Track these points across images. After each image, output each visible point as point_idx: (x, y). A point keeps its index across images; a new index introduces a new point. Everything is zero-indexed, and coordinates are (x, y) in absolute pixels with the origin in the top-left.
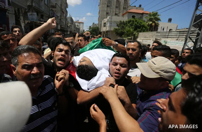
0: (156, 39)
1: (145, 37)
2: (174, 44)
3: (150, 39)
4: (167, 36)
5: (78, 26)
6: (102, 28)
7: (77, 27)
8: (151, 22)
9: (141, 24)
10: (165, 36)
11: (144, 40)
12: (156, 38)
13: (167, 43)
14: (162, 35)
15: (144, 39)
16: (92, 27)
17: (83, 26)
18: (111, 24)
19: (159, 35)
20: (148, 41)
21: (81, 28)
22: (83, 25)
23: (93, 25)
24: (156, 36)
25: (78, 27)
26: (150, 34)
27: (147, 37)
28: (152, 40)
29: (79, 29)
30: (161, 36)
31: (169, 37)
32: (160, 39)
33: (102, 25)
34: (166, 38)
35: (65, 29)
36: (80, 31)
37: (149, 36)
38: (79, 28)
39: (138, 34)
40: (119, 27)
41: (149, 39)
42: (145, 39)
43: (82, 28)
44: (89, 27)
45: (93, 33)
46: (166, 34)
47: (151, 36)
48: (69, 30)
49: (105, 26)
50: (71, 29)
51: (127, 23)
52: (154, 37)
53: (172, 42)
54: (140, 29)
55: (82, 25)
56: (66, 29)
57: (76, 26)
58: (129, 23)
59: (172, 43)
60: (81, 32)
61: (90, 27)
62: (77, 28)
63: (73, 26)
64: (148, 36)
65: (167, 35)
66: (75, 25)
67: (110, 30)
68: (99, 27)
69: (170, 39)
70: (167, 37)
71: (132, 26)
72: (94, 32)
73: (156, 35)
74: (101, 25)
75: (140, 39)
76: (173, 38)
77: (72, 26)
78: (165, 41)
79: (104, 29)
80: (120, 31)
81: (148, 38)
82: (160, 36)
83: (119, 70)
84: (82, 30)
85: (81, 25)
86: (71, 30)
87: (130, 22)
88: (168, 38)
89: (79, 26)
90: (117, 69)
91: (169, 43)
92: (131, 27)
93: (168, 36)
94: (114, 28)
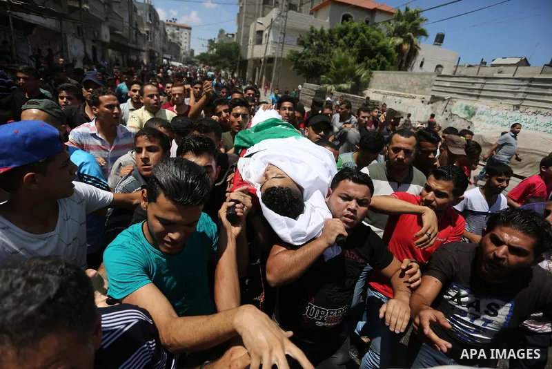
0: (433, 96)
1: (395, 88)
2: (501, 120)
3: (413, 95)
4: (476, 93)
5: (173, 35)
6: (250, 47)
7: (172, 41)
8: (399, 41)
9: (376, 41)
10: (469, 89)
11: (389, 97)
12: (434, 93)
13: (474, 114)
14: (459, 85)
15: (391, 94)
16: (216, 42)
17: (190, 38)
18: (284, 34)
19: (448, 84)
20: (405, 101)
21: (183, 43)
22: (190, 34)
23: (219, 36)
24: (434, 88)
25: (175, 41)
26: (413, 80)
27: (400, 86)
28: (420, 101)
29: (177, 47)
30: (457, 91)
31: (483, 93)
32: (451, 98)
33: (251, 38)
34: (474, 99)
35: (129, 44)
36: (182, 52)
37: (410, 84)
38: (179, 43)
39: (370, 75)
40: (305, 48)
41: (408, 94)
42: (394, 95)
43: (187, 45)
44: (207, 42)
45: (222, 61)
46: (473, 83)
47: (417, 85)
48: (144, 48)
49: (259, 42)
50: (151, 44)
51: (336, 35)
52: (428, 89)
53: (494, 112)
54: (373, 60)
55: (186, 36)
56: (133, 43)
57: (170, 37)
58: (341, 37)
59: (496, 118)
60: (184, 56)
61: (211, 42)
62: (171, 43)
63: (157, 34)
64: (405, 84)
65: (478, 86)
66: (166, 34)
67: (280, 55)
68: (241, 44)
69: (489, 101)
70: (478, 96)
71: (351, 46)
72: (225, 59)
73: (437, 83)
74: (247, 37)
75: (375, 92)
76: (501, 101)
77: (154, 37)
78: (467, 108)
79: (256, 52)
80: (310, 60)
81: (404, 90)
82: (452, 90)
83: (354, 211)
84: (187, 50)
85: (183, 35)
86: (153, 48)
87: (345, 34)
88: (481, 99)
89: (178, 38)
90: (349, 209)
91: (483, 117)
92: (347, 50)
93: (481, 90)
94: (291, 51)
